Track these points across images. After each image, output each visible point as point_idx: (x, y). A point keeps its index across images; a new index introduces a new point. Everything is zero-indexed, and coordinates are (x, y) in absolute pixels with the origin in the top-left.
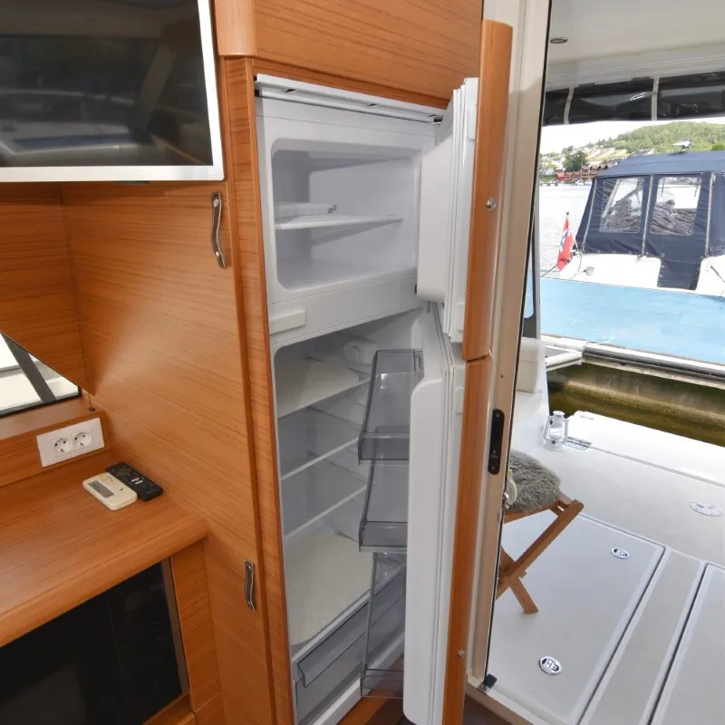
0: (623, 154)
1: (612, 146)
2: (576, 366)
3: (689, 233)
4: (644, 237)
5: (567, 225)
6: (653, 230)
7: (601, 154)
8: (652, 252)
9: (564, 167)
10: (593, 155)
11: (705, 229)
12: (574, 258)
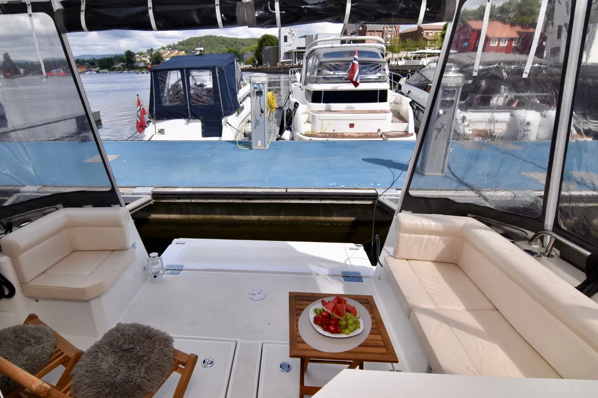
0: (183, 53)
1: (176, 49)
2: (150, 205)
3: (212, 103)
4: (189, 108)
5: (139, 102)
6: (193, 103)
7: (171, 53)
8: (195, 116)
9: (150, 61)
10: (166, 54)
11: (219, 100)
12: (151, 124)
